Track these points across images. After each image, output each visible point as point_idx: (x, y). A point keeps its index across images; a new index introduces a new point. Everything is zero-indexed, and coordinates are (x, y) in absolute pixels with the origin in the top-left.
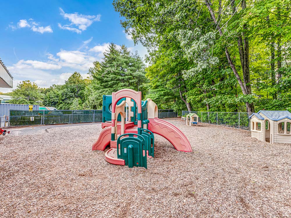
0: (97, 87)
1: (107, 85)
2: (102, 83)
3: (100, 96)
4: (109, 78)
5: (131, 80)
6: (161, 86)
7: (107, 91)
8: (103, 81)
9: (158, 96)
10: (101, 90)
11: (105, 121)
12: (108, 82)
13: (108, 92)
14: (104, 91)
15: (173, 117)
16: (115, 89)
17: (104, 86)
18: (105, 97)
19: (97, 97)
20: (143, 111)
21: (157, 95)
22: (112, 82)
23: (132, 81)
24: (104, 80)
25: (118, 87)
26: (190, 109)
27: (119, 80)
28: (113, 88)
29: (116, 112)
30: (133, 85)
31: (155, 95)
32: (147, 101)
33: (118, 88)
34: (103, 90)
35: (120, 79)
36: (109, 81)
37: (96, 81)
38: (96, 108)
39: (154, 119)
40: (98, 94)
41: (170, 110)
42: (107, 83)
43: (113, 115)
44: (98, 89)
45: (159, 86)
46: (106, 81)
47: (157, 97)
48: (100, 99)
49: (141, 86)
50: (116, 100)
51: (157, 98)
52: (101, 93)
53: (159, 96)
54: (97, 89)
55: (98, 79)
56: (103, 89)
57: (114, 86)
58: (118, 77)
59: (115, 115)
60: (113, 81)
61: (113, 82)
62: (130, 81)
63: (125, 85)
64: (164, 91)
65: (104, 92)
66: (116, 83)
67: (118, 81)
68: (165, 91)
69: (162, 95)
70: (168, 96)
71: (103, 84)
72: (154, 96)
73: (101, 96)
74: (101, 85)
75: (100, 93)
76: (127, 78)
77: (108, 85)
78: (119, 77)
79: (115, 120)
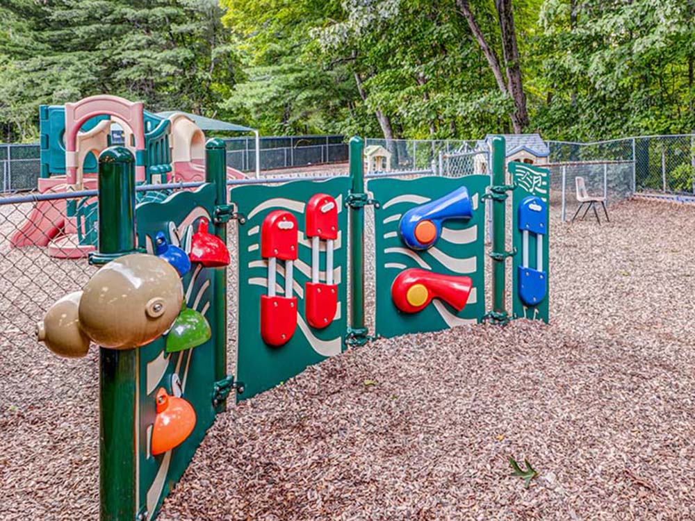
0: (16, 45)
1: (69, 40)
2: (43, 30)
3: (34, 84)
4: (75, 12)
5: (179, 24)
6: (290, 54)
7: (69, 64)
8: (47, 22)
9: (278, 91)
10: (36, 61)
11: (49, 175)
12: (74, 25)
13: (72, 68)
14: (54, 63)
15: (342, 160)
16: (108, 55)
17: (50, 41)
18: (47, 111)
19: (18, 90)
20: (151, 145)
21: (274, 88)
22: (93, 27)
23: (183, 28)
24: (51, 18)
25: (119, 50)
26: (389, 132)
27: (122, 20)
28: (98, 53)
29: (77, 150)
30: (190, 43)
31: (268, 86)
32: (169, 121)
33: (120, 54)
34: (50, 59)
35: (129, 17)
36: (79, 24)
37: (13, 21)
38: (16, 137)
39: (190, 164)
40: (25, 78)
41: (329, 138)
42: (66, 31)
43: (69, 157)
44: (25, 55)
45: (282, 54)
46: (66, 23)
47: (272, 94)
48: (35, 98)
49: (222, 49)
50: (77, 122)
51: (274, 98)
52: (40, 73)
53: (280, 89)
54: (20, 53)
55: (18, 9)
56: (48, 54)
57: (102, 45)
58: (118, 8)
59: (76, 156)
60: (97, 26)
61: (98, 30)
62: (175, 28)
63: (150, 44)
64: (296, 75)
65: (54, 70)
66: (111, 33)
67: (119, 27)
68: (300, 75)
69: (293, 87)
70: (315, 88)
71: (46, 34)
72: (264, 90)
73: (38, 85)
74: (36, 39)
75: (33, 75)
76: (159, 14)
77: (75, 41)
78: (124, 10)
79: (77, 168)
